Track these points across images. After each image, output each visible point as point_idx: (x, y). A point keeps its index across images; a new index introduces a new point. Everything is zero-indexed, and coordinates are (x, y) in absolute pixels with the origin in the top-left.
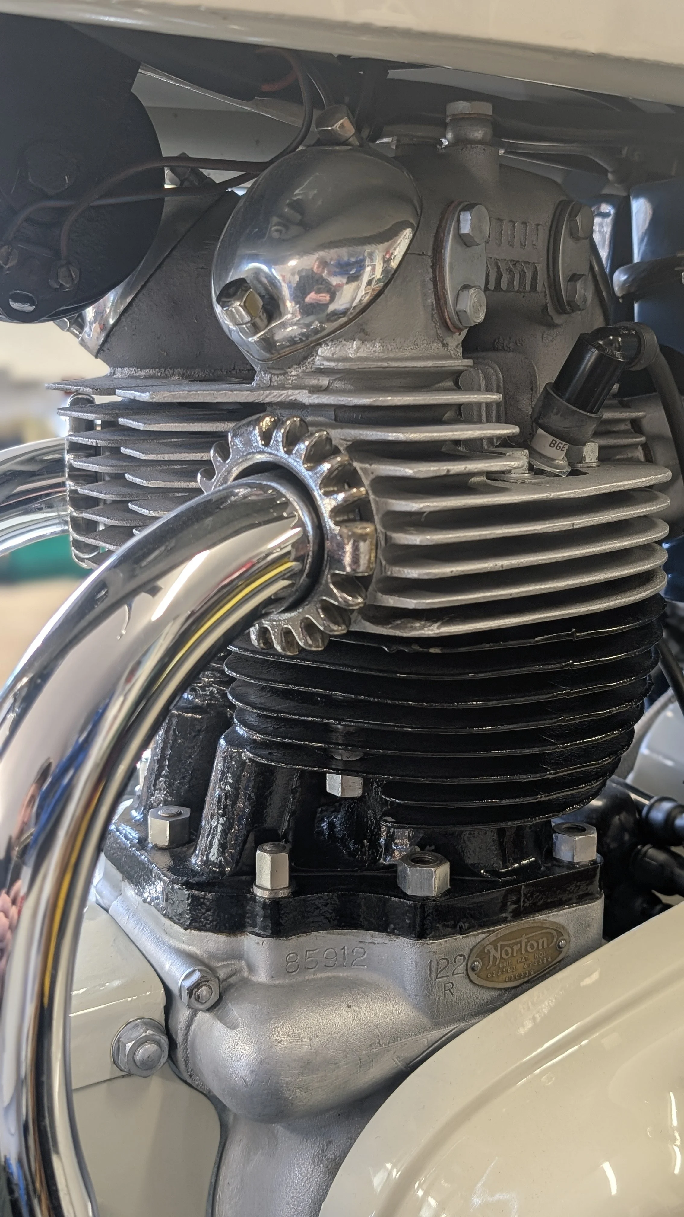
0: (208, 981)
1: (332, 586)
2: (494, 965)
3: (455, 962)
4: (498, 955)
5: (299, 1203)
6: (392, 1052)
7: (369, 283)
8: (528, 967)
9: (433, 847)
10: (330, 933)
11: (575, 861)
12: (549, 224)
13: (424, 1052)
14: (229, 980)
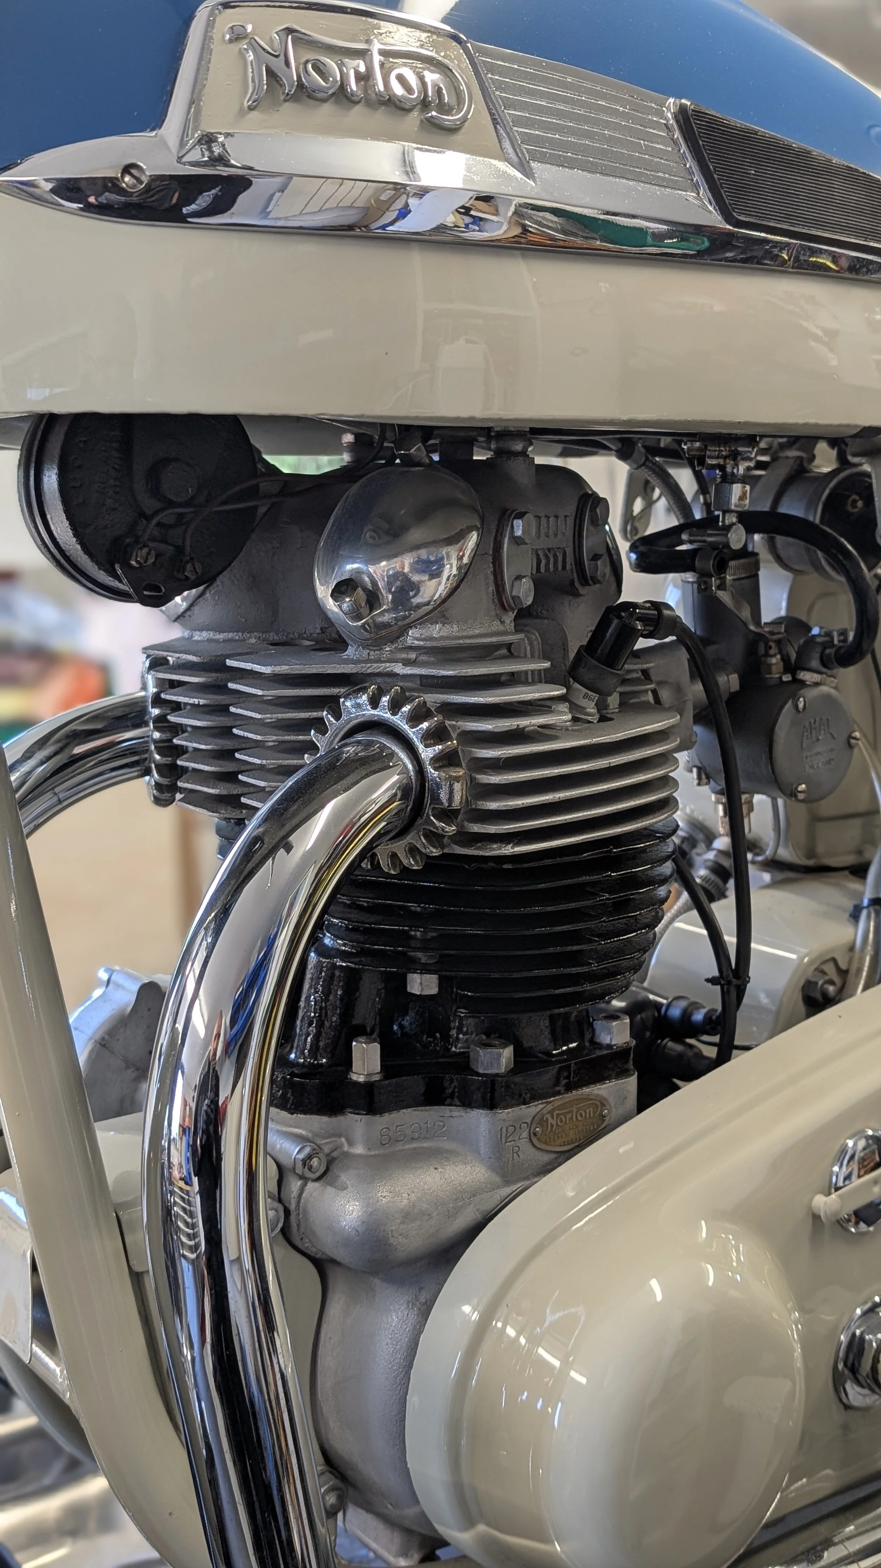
0: (318, 1153)
1: (432, 818)
2: (551, 1130)
3: (520, 1128)
4: (554, 1123)
5: (397, 1342)
6: (472, 1206)
7: (448, 579)
8: (579, 1133)
9: (497, 1035)
10: (415, 1110)
11: (613, 1043)
12: (574, 514)
13: (498, 1206)
14: (332, 1154)
